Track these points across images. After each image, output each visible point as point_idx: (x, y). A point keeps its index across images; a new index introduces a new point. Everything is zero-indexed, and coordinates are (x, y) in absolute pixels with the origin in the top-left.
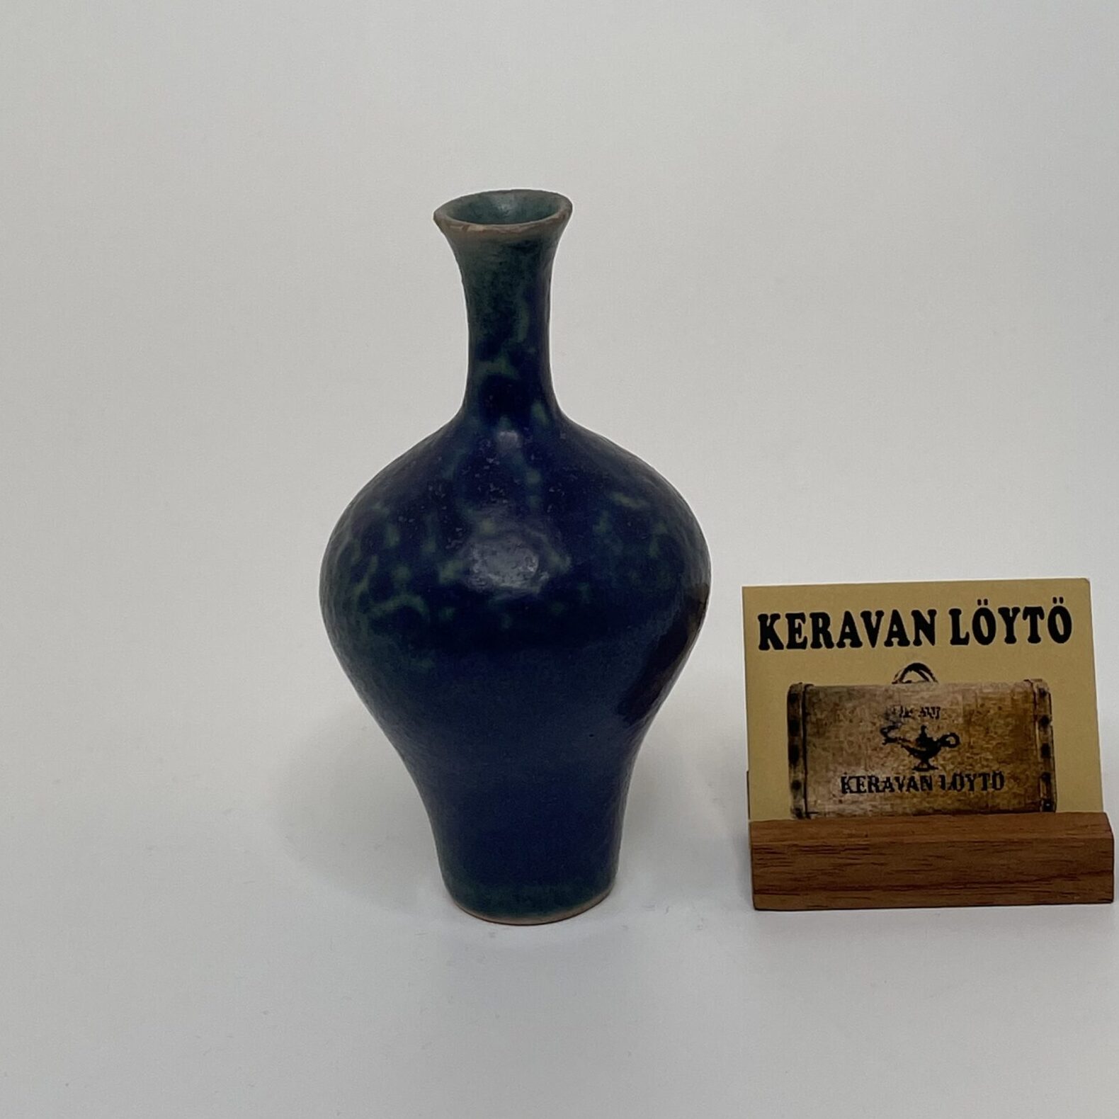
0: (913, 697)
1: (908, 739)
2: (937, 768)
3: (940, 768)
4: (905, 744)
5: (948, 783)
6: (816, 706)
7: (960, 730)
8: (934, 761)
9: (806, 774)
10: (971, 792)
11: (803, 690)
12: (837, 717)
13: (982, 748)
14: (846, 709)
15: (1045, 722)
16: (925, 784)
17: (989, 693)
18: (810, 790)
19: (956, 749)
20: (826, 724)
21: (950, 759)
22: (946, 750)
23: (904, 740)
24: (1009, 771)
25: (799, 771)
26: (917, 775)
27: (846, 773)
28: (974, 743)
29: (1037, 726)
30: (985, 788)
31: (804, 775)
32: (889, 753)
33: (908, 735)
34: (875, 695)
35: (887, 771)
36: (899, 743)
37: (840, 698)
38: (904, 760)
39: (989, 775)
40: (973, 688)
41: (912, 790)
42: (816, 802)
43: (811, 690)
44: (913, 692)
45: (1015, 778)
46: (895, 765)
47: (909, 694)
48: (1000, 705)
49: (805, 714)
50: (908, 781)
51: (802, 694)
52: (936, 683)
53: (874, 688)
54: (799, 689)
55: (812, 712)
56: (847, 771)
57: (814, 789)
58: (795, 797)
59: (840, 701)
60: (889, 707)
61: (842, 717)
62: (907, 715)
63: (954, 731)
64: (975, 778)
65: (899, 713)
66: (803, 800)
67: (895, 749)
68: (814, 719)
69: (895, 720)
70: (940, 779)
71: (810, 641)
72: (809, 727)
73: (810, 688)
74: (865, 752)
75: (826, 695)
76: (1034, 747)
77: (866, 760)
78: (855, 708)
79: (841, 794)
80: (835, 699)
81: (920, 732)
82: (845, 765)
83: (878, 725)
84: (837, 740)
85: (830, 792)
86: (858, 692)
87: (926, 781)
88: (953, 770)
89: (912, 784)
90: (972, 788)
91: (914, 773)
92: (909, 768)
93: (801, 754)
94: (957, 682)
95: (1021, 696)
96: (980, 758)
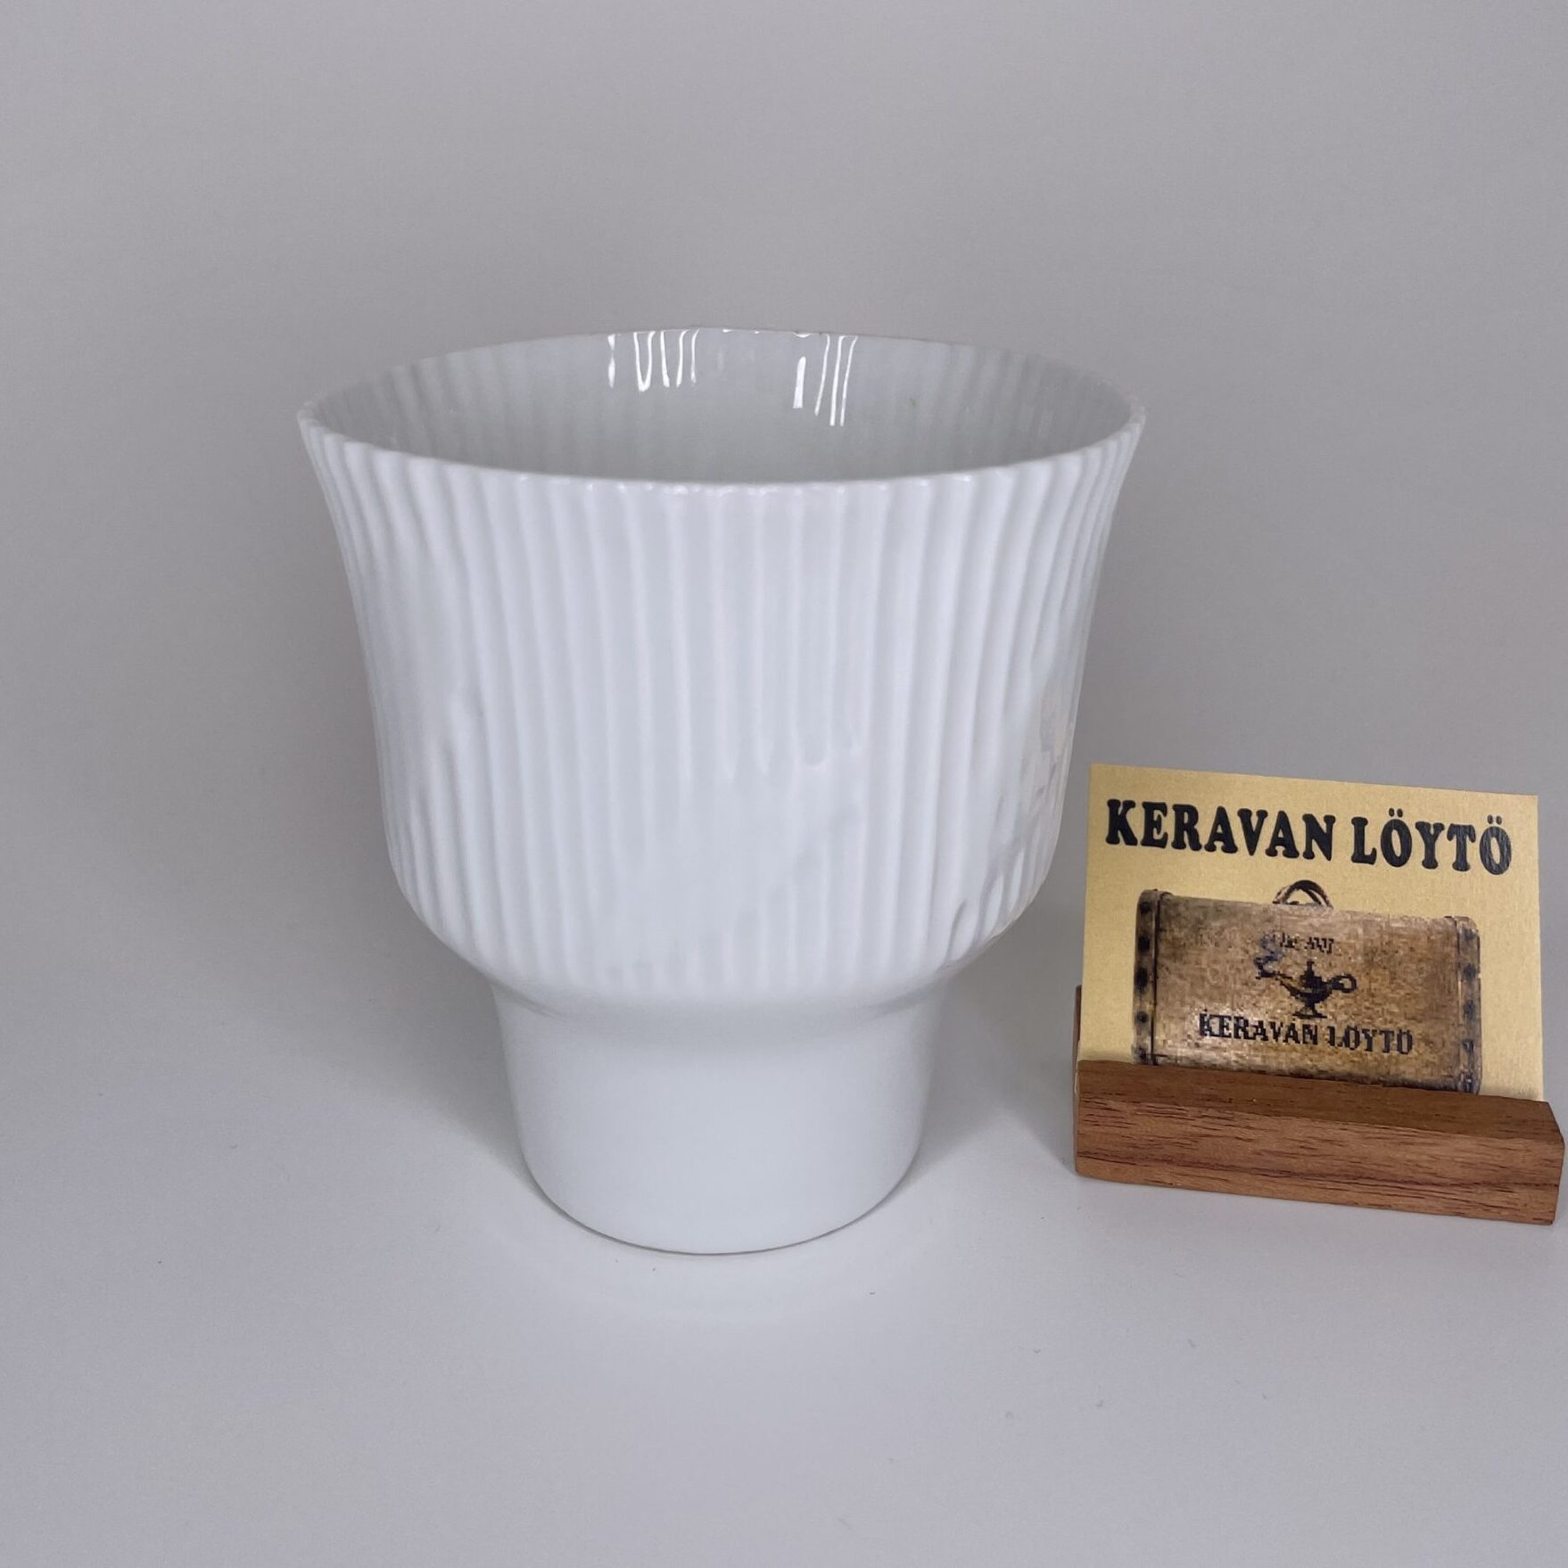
0: (1300, 923)
1: (1289, 975)
2: (1325, 1017)
3: (1330, 1017)
4: (1288, 981)
5: (1338, 1038)
6: (1173, 922)
7: (1358, 971)
8: (1321, 1007)
9: (1155, 1004)
10: (1368, 1052)
11: (1159, 898)
12: (1199, 937)
13: (1385, 997)
14: (1211, 929)
15: (1471, 972)
16: (1308, 1036)
17: (1399, 928)
18: (1158, 1026)
19: (1351, 994)
20: (1185, 944)
21: (1342, 1007)
22: (1337, 995)
23: (1284, 976)
24: (1420, 1032)
25: (1146, 1000)
26: (1298, 1023)
27: (1206, 1010)
28: (1375, 989)
29: (1460, 978)
30: (1387, 1050)
31: (1152, 1006)
32: (1264, 991)
33: (1290, 970)
34: (1250, 915)
35: (1259, 1013)
36: (1277, 979)
37: (1205, 915)
38: (1282, 1002)
39: (1393, 1032)
40: (1379, 919)
41: (1290, 1040)
42: (1165, 1041)
43: (1168, 900)
44: (1298, 916)
45: (1428, 1042)
46: (1271, 1007)
47: (1293, 918)
48: (1413, 946)
49: (1158, 930)
50: (1286, 1029)
51: (1156, 904)
52: (1329, 908)
53: (1249, 905)
54: (1153, 897)
55: (1168, 928)
56: (1209, 1008)
57: (1164, 1026)
58: (1139, 1033)
59: (1205, 918)
60: (1267, 933)
61: (1205, 938)
62: (1290, 945)
63: (1350, 970)
64: (1374, 1035)
65: (1278, 941)
66: (1149, 1038)
67: (1272, 986)
68: (1170, 938)
69: (1273, 950)
70: (1328, 1032)
71: (1171, 839)
72: (1163, 948)
73: (1168, 897)
74: (1233, 985)
75: (1187, 909)
76: (1454, 1004)
77: (1233, 997)
78: (1223, 928)
79: (1199, 1036)
80: (1199, 914)
81: (1306, 968)
82: (1206, 1000)
83: (1252, 952)
84: (1197, 966)
85: (1184, 1032)
86: (1228, 908)
87: (1310, 1032)
88: (1346, 1021)
89: (1292, 1034)
90: (1369, 1049)
91: (1294, 1020)
92: (1289, 1012)
93: (1151, 978)
94: (1357, 910)
95: (1440, 936)
96: (1383, 1009)
